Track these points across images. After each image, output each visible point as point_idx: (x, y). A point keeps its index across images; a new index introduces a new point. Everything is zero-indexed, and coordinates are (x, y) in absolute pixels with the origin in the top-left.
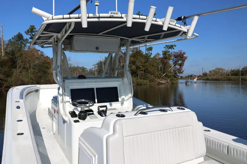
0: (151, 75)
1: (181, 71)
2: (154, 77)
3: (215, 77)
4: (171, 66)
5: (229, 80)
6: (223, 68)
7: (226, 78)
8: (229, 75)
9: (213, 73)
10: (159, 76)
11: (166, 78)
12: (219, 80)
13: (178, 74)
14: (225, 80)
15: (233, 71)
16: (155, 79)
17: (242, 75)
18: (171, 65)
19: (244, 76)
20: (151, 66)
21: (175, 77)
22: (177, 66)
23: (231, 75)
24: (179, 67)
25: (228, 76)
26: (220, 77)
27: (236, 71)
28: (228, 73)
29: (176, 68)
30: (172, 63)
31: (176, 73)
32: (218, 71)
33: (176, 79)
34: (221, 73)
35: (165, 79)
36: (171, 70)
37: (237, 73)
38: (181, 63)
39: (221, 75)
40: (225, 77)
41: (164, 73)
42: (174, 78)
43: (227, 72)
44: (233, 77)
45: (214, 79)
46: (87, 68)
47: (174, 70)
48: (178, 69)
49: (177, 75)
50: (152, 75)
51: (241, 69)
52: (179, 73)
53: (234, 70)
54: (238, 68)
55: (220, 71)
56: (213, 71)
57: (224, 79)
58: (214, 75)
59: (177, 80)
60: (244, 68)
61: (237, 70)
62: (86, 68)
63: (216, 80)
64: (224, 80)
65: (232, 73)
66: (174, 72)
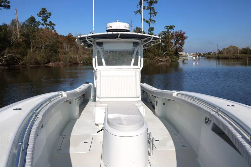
1: (181, 49)
2: (154, 56)
4: (172, 45)
10: (160, 55)
15: (243, 49)
22: (177, 45)
24: (179, 46)
29: (176, 47)
30: (174, 42)
35: (165, 58)
36: (171, 48)
37: (246, 51)
38: (181, 42)
41: (165, 51)
42: (174, 56)
50: (152, 54)
52: (180, 51)
58: (227, 53)
64: (232, 58)
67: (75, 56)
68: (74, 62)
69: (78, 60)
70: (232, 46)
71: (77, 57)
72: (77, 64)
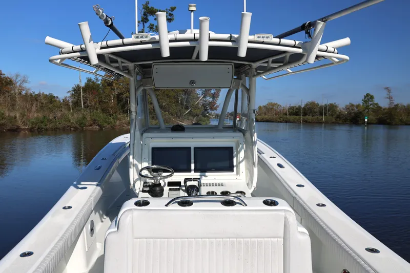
0: (165, 111)
1: (214, 106)
2: (170, 116)
3: (267, 117)
4: (198, 98)
5: (286, 122)
6: (278, 104)
7: (282, 119)
8: (286, 114)
9: (264, 110)
10: (179, 114)
11: (190, 118)
12: (273, 122)
13: (209, 111)
14: (281, 122)
15: (291, 108)
16: (172, 119)
17: (305, 114)
18: (199, 96)
19: (307, 116)
20: (164, 97)
21: (205, 116)
22: (208, 98)
23: (290, 115)
24: (211, 99)
25: (285, 116)
26: (274, 117)
27: (297, 109)
28: (285, 111)
29: (205, 101)
30: (201, 93)
31: (206, 110)
32: (271, 107)
33: (206, 118)
34: (275, 110)
35: (189, 120)
36: (198, 103)
37: (298, 112)
38: (214, 93)
39: (276, 114)
40: (280, 118)
41: (187, 108)
42: (203, 118)
43: (283, 109)
44: (292, 117)
45: (264, 119)
46: (59, 97)
47: (203, 105)
48: (210, 103)
49: (208, 113)
50: (167, 113)
51: (303, 106)
52: (211, 109)
53: (293, 107)
54: (300, 104)
55: (275, 108)
56: (264, 107)
57: (279, 120)
58: (265, 114)
59: (208, 120)
60: (306, 105)
61: (297, 106)
62: (57, 97)
63: (267, 121)
64: (279, 122)
65: (291, 111)
66: (203, 108)
67: (13, 114)
68: (9, 126)
69: (19, 123)
70: (271, 103)
71: (18, 115)
72: (15, 131)
